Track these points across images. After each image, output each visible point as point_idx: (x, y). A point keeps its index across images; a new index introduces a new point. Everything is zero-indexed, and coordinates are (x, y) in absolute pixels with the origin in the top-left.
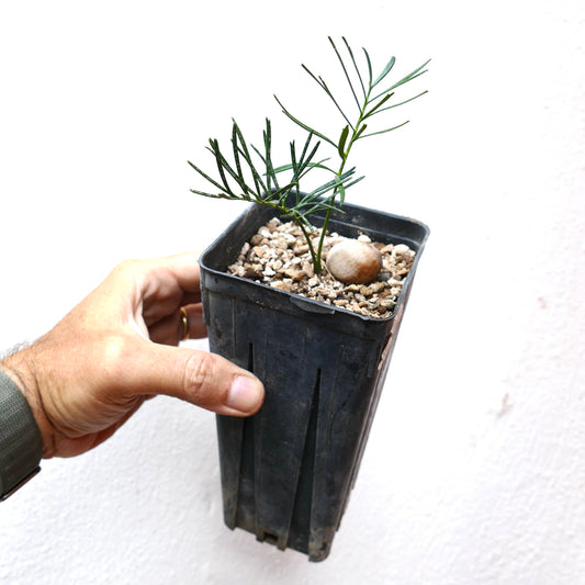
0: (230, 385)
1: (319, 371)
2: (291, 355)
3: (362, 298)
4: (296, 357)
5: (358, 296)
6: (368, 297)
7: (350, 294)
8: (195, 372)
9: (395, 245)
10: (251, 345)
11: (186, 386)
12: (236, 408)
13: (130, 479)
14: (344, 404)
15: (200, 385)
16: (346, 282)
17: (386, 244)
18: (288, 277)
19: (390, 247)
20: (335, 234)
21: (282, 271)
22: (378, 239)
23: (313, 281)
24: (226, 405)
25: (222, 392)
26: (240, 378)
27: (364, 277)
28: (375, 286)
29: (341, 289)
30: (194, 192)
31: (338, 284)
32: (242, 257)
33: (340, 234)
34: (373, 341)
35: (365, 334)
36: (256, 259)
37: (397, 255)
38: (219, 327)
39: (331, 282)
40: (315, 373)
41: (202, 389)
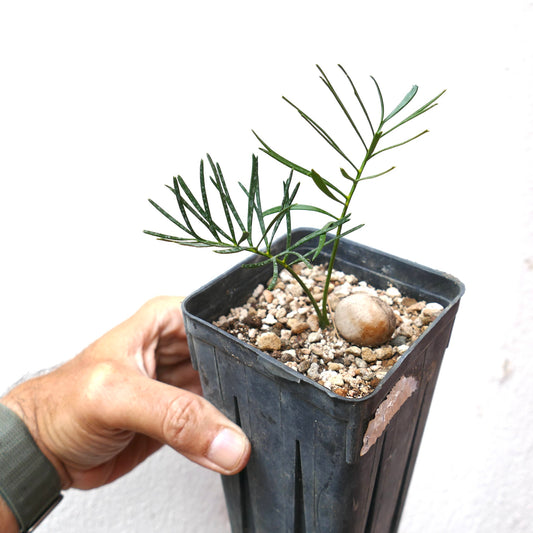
0: (213, 438)
1: (298, 442)
2: (270, 419)
3: (362, 364)
4: (275, 423)
5: (358, 360)
6: (370, 363)
7: (351, 357)
8: (177, 415)
9: (428, 302)
10: (235, 398)
11: (165, 428)
12: (216, 463)
13: (143, 505)
14: (326, 486)
15: (180, 429)
16: (350, 342)
17: (418, 301)
18: (289, 328)
19: (421, 305)
20: (363, 284)
21: (283, 320)
22: (410, 295)
23: (312, 337)
24: (206, 457)
25: (202, 443)
26: (226, 430)
27: (368, 339)
28: (380, 352)
29: (343, 349)
30: (149, 233)
31: (340, 343)
32: (252, 299)
33: (370, 283)
34: (347, 422)
35: (335, 413)
36: (264, 304)
37: (425, 315)
38: (205, 374)
39: (335, 339)
40: (295, 443)
41: (182, 434)
